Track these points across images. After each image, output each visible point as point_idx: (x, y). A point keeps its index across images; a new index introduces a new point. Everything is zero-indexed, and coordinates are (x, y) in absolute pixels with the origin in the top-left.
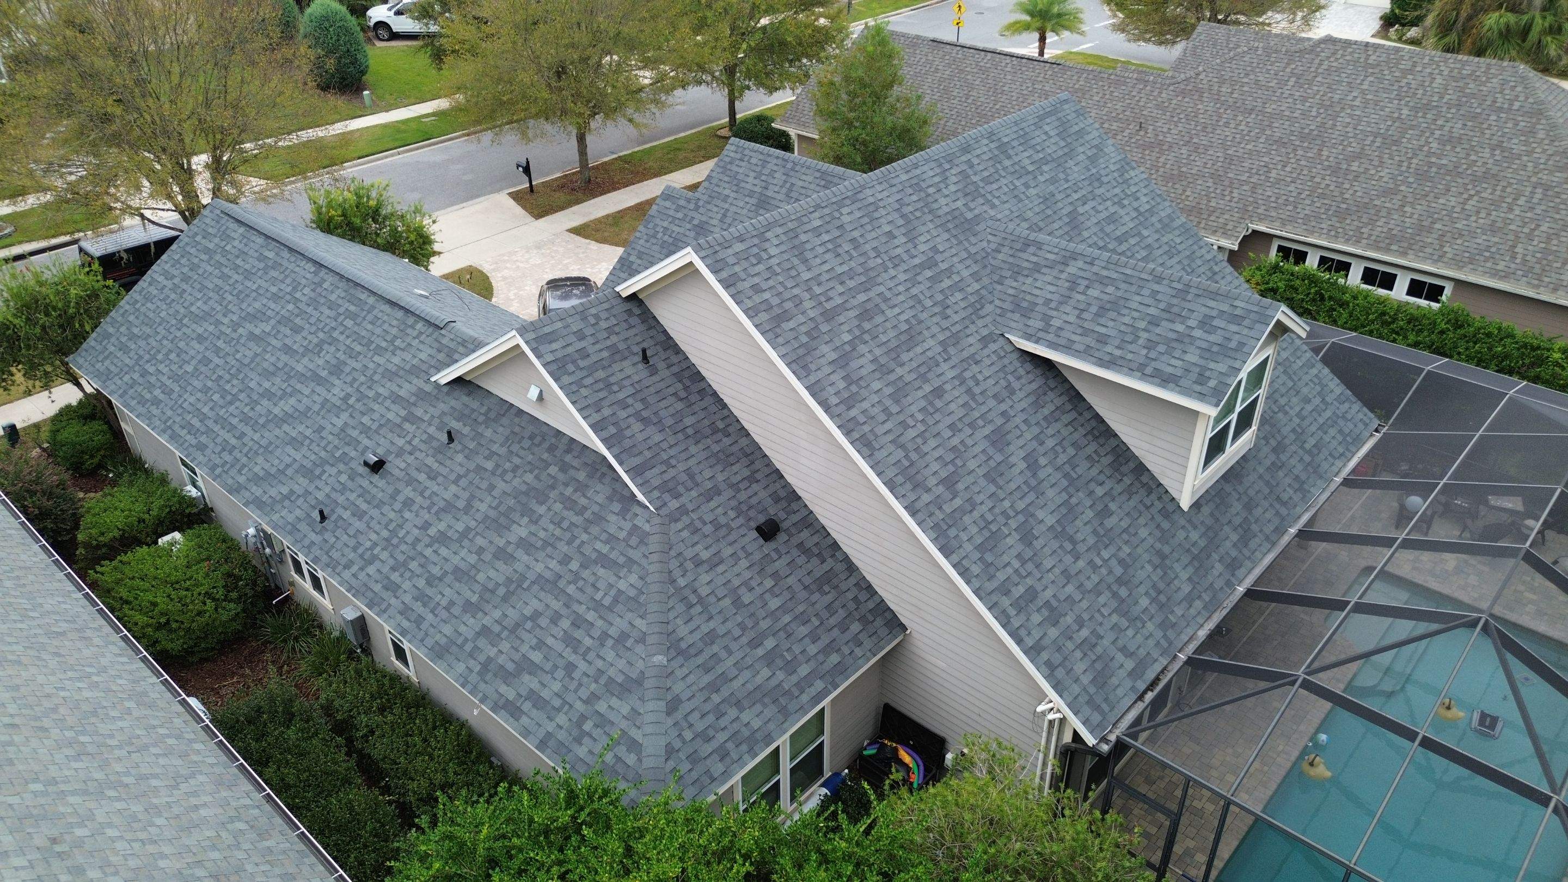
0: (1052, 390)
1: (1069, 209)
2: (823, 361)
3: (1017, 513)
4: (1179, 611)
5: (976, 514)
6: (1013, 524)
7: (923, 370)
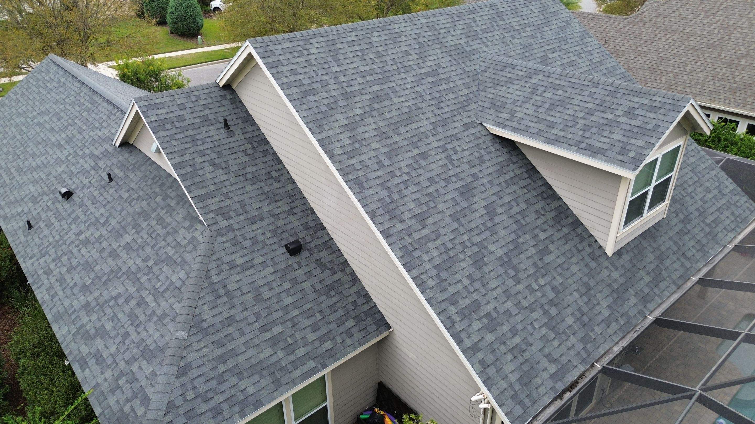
0: (514, 163)
1: (543, 54)
2: (336, 125)
3: (473, 245)
4: (598, 330)
5: (439, 242)
6: (468, 252)
7: (415, 139)
